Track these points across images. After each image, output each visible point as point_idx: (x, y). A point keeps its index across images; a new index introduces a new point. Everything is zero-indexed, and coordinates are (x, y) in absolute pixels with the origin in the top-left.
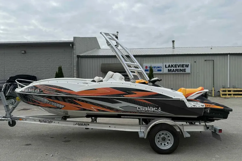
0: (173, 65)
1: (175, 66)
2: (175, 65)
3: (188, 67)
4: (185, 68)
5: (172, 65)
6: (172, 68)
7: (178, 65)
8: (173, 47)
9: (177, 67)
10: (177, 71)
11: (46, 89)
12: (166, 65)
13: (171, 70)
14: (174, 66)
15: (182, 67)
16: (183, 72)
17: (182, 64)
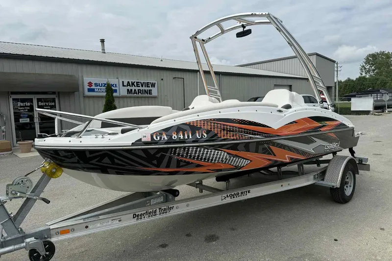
0: (134, 82)
1: (137, 84)
2: (137, 82)
3: (154, 87)
4: (150, 88)
5: (132, 82)
6: (133, 88)
7: (141, 83)
8: (103, 51)
9: (139, 86)
10: (140, 92)
11: (224, 130)
12: (123, 82)
13: (131, 90)
14: (135, 84)
15: (147, 87)
16: (148, 95)
17: (146, 82)
